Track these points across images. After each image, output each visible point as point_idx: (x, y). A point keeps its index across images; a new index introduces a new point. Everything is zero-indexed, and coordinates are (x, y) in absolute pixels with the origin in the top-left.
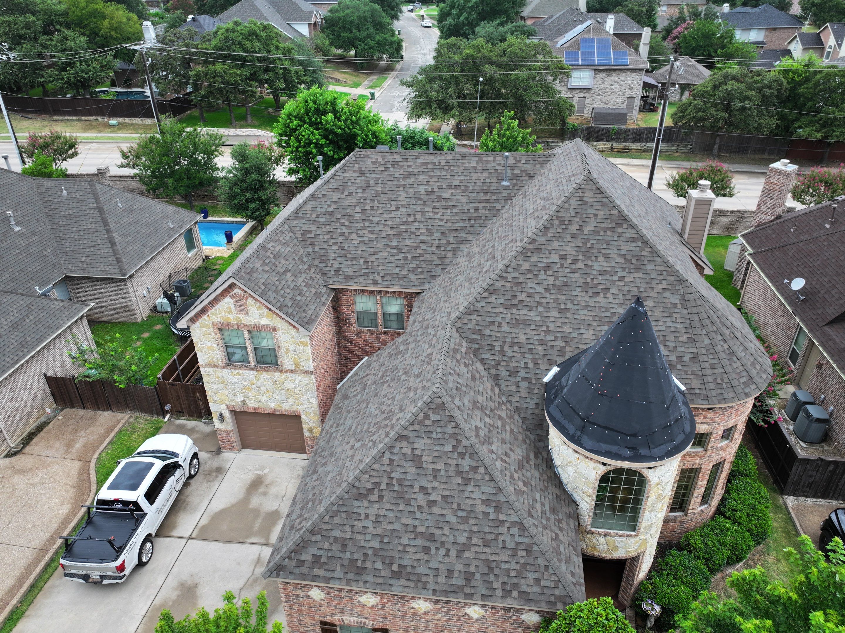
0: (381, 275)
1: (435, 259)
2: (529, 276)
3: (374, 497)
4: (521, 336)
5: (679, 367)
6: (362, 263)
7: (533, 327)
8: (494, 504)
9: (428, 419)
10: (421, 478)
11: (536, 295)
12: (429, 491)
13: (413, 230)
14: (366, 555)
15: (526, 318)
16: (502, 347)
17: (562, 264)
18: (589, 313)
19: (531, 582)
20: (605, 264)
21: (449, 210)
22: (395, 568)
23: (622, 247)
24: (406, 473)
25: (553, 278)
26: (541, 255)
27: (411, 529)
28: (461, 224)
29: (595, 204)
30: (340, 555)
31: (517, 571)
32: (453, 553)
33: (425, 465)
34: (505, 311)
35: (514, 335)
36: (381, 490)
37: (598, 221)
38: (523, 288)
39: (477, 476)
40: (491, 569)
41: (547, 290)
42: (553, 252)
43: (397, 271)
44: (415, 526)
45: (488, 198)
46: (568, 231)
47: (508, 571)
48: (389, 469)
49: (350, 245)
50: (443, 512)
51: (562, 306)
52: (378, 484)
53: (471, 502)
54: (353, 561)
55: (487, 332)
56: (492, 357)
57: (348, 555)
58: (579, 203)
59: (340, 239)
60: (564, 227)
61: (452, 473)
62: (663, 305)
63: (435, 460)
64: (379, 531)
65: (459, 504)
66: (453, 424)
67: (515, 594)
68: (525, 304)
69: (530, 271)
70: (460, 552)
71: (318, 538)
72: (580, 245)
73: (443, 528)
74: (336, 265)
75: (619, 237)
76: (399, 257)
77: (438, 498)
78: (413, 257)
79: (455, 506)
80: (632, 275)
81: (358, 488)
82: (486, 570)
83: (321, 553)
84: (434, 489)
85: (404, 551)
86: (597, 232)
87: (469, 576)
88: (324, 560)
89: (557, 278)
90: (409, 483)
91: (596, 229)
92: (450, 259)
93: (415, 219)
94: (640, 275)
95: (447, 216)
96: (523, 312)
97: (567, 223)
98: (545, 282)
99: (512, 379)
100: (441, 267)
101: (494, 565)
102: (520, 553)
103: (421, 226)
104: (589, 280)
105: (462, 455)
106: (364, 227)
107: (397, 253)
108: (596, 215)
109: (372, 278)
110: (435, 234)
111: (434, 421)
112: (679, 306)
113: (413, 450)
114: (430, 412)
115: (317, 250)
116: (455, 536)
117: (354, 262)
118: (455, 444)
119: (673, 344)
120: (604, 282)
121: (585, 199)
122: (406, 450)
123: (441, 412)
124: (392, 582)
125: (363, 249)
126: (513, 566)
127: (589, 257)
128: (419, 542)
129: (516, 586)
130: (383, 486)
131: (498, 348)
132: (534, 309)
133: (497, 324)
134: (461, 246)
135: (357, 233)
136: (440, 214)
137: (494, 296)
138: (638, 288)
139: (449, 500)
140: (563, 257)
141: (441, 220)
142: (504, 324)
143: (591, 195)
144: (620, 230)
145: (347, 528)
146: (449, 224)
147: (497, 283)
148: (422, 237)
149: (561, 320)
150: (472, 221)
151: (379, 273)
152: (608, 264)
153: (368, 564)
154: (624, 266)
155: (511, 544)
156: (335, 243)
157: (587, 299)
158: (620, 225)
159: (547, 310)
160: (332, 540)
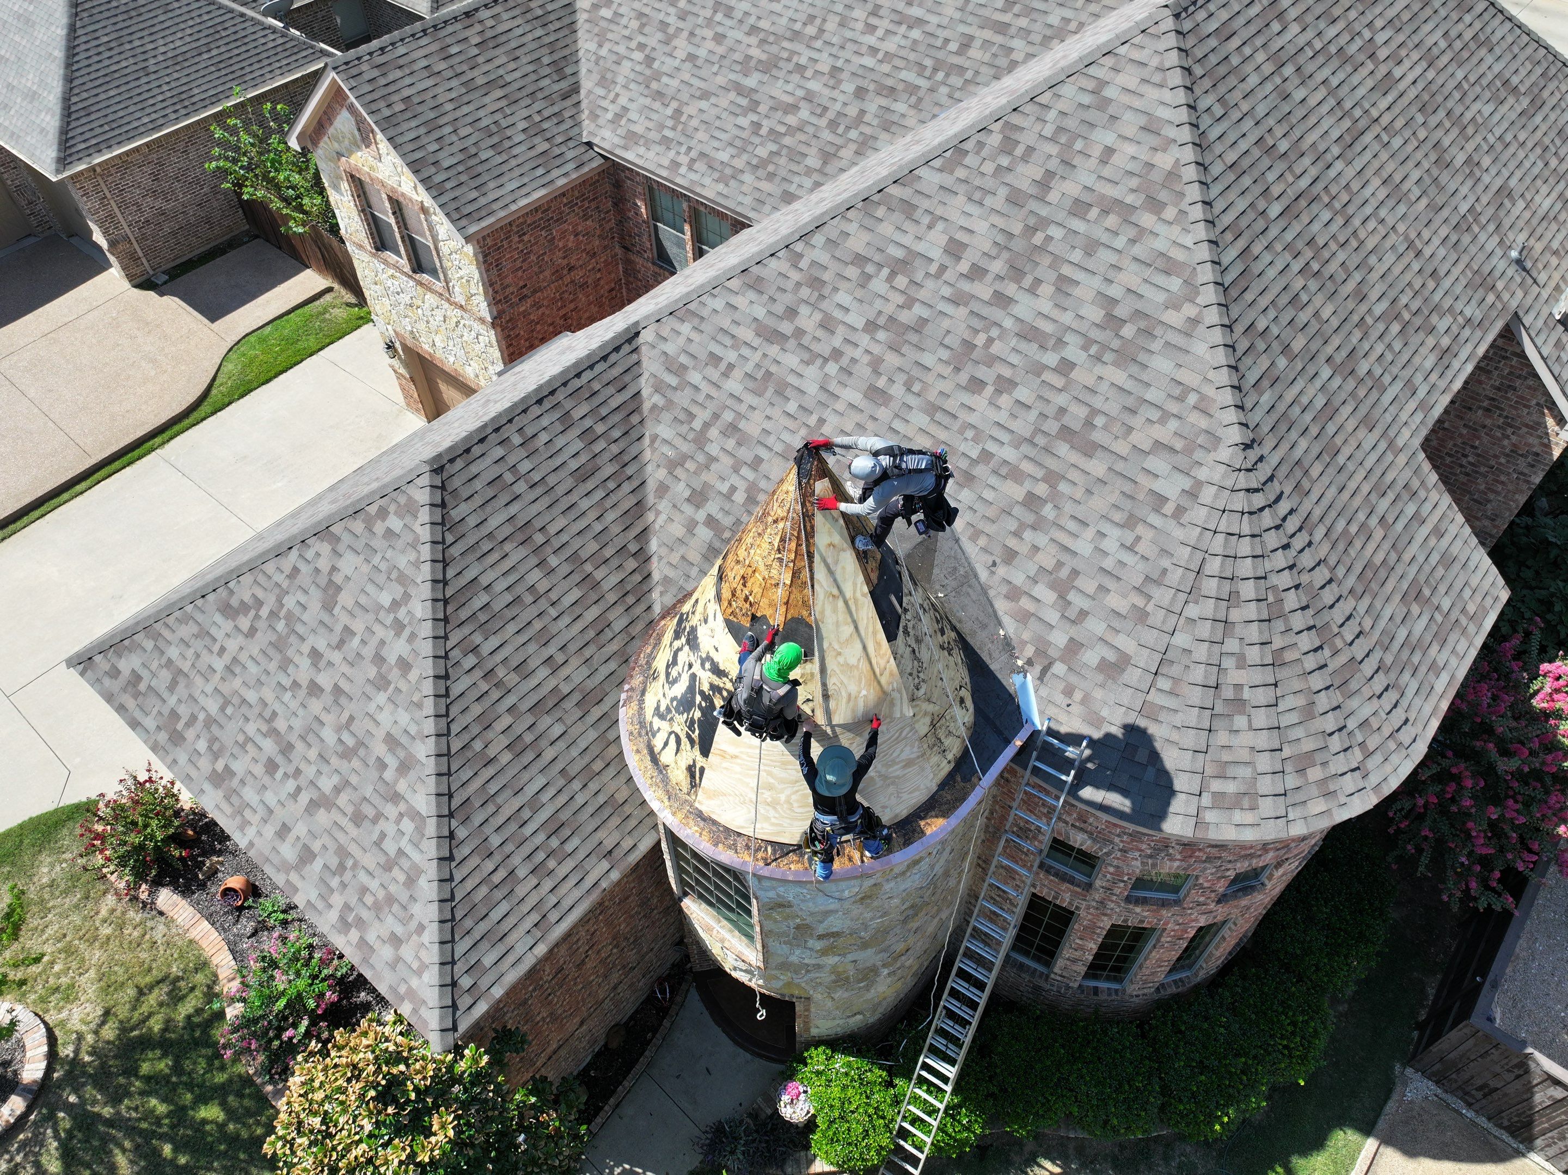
0: (693, 154)
1: (813, 151)
2: (852, 272)
3: (244, 623)
4: (757, 416)
5: (1059, 668)
6: (669, 112)
7: (792, 407)
8: (402, 754)
9: (384, 520)
10: (322, 630)
11: (840, 330)
12: (322, 664)
13: (803, 61)
14: (193, 719)
15: (792, 379)
16: (707, 425)
17: (943, 268)
18: (933, 429)
19: (385, 934)
20: (1046, 306)
21: (904, 27)
22: (220, 766)
23: (1122, 277)
24: (304, 608)
25: (900, 299)
26: (908, 225)
27: (267, 714)
28: (910, 76)
29: (1128, 116)
30: (165, 695)
31: (376, 903)
32: (304, 798)
33: (336, 611)
34: (756, 342)
35: (743, 408)
36: (257, 617)
37: (1107, 172)
38: (822, 297)
39: (403, 685)
40: (342, 867)
41: (871, 326)
42: (940, 226)
43: (724, 156)
44: (275, 714)
45: (1006, 18)
46: (1009, 178)
47: (364, 890)
48: (285, 585)
49: (668, 60)
50: (325, 717)
51: (881, 383)
52: (259, 603)
53: (370, 726)
54: (174, 715)
55: (695, 377)
56: (678, 442)
57: (172, 701)
58: (1086, 99)
59: (653, 39)
60: (1005, 161)
61: (368, 652)
62: (1128, 487)
63: (357, 611)
64: (225, 688)
65: (352, 718)
66: (412, 556)
67: (354, 935)
68: (806, 340)
69: (859, 260)
70: (314, 805)
71: (149, 645)
72: (1017, 228)
73: (310, 746)
74: (623, 101)
75: (1133, 241)
76: (744, 121)
77: (328, 687)
78: (772, 131)
79: (345, 716)
80: (1099, 370)
81: (232, 592)
82: (334, 862)
83: (145, 674)
84: (330, 664)
85: (243, 746)
86: (1079, 208)
87: (307, 856)
88: (142, 687)
89: (909, 303)
90: (300, 629)
91: (1086, 198)
92: (843, 164)
93: (821, 31)
94: (1119, 377)
95: (890, 45)
96: (792, 360)
97: (1019, 151)
98: (878, 304)
99: (688, 509)
100: (816, 177)
101: (349, 863)
102: (396, 872)
103: (825, 56)
104: (980, 340)
105: (399, 627)
106: (709, 22)
107: (746, 111)
108: (1109, 151)
109: (672, 154)
110: (842, 87)
111: (389, 533)
112: (1169, 508)
113: (334, 569)
114: (392, 508)
115: (604, 52)
116: (319, 772)
117: (657, 105)
118: (398, 597)
119: (1084, 603)
120: (1015, 359)
121: (1109, 92)
122: (324, 564)
123: (408, 519)
124: (207, 786)
125: (686, 76)
126: (374, 885)
127: (1016, 273)
128: (269, 746)
129: (360, 923)
130: (264, 612)
131: (697, 424)
132: (819, 362)
133: (723, 366)
134: (884, 136)
135: (692, 34)
136: (880, 33)
137: (751, 295)
138: (1094, 412)
139: (343, 700)
140: (955, 249)
141: (873, 50)
142: (737, 374)
143: (1132, 83)
144: (1147, 220)
145: (190, 653)
146: (886, 68)
147: (773, 263)
148: (814, 85)
149: (858, 418)
150: (940, 76)
151: (690, 149)
152: (1055, 314)
153: (190, 734)
154: (1095, 334)
155: (390, 847)
156: (641, 47)
157: (946, 386)
158: (1155, 206)
159: (844, 377)
160: (164, 661)
